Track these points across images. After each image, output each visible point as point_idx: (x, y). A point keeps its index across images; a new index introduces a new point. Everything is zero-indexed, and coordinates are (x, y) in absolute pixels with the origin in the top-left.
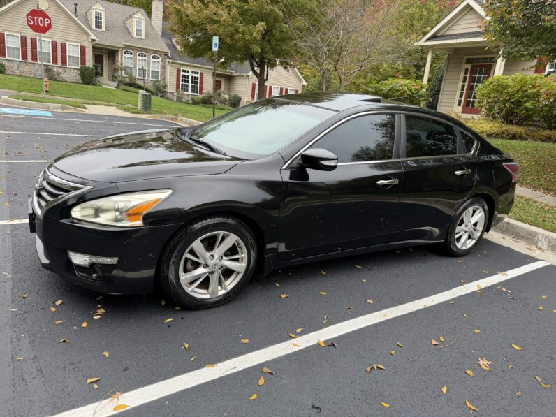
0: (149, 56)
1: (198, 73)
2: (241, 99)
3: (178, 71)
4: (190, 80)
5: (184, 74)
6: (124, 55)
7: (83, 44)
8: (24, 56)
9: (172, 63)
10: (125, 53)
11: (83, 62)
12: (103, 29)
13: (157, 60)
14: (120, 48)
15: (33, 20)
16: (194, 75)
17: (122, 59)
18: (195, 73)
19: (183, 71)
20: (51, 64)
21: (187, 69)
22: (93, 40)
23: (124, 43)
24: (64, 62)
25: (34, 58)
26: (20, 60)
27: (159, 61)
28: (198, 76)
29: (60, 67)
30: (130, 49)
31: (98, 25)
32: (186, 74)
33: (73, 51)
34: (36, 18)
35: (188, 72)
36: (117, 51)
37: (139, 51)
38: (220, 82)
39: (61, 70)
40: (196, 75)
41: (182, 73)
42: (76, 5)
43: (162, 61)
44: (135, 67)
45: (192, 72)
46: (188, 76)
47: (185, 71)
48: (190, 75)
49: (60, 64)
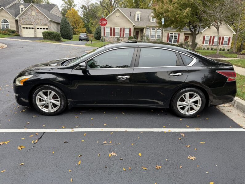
0: (156, 29)
1: (177, 34)
2: (197, 44)
3: (168, 34)
4: (173, 37)
5: (171, 35)
6: (146, 30)
7: (130, 28)
8: (111, 35)
9: (166, 31)
10: (147, 29)
11: (130, 35)
12: (140, 20)
13: (159, 30)
14: (144, 27)
15: (101, 22)
16: (175, 35)
17: (145, 31)
18: (176, 34)
19: (170, 34)
20: (119, 37)
21: (172, 33)
22: (134, 26)
23: (146, 25)
24: (123, 36)
25: (114, 35)
26: (110, 36)
27: (160, 30)
28: (177, 35)
29: (122, 38)
30: (148, 27)
31: (138, 19)
32: (172, 35)
33: (127, 31)
34: (102, 21)
35: (173, 34)
36: (144, 29)
37: (152, 27)
38: (188, 37)
39: (122, 39)
40: (176, 35)
41: (170, 35)
42: (131, 12)
43: (161, 31)
44: (150, 34)
45: (175, 34)
46: (172, 36)
47: (171, 34)
48: (174, 35)
49: (122, 36)
